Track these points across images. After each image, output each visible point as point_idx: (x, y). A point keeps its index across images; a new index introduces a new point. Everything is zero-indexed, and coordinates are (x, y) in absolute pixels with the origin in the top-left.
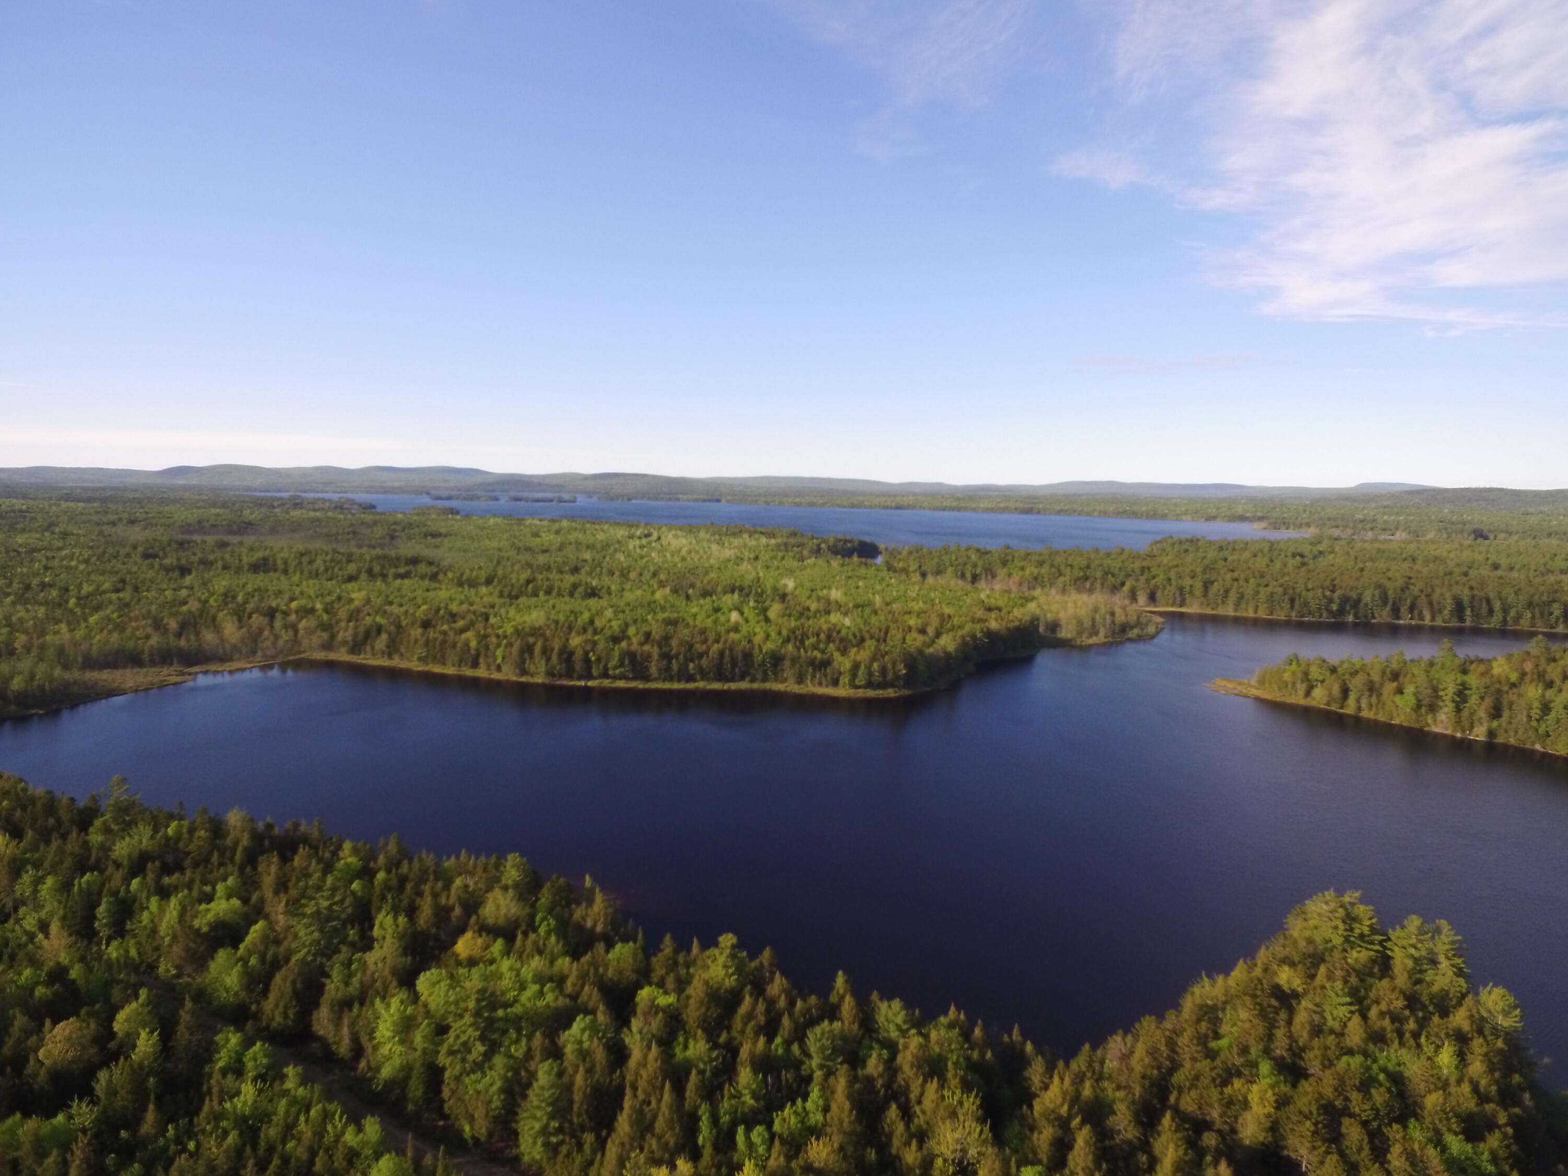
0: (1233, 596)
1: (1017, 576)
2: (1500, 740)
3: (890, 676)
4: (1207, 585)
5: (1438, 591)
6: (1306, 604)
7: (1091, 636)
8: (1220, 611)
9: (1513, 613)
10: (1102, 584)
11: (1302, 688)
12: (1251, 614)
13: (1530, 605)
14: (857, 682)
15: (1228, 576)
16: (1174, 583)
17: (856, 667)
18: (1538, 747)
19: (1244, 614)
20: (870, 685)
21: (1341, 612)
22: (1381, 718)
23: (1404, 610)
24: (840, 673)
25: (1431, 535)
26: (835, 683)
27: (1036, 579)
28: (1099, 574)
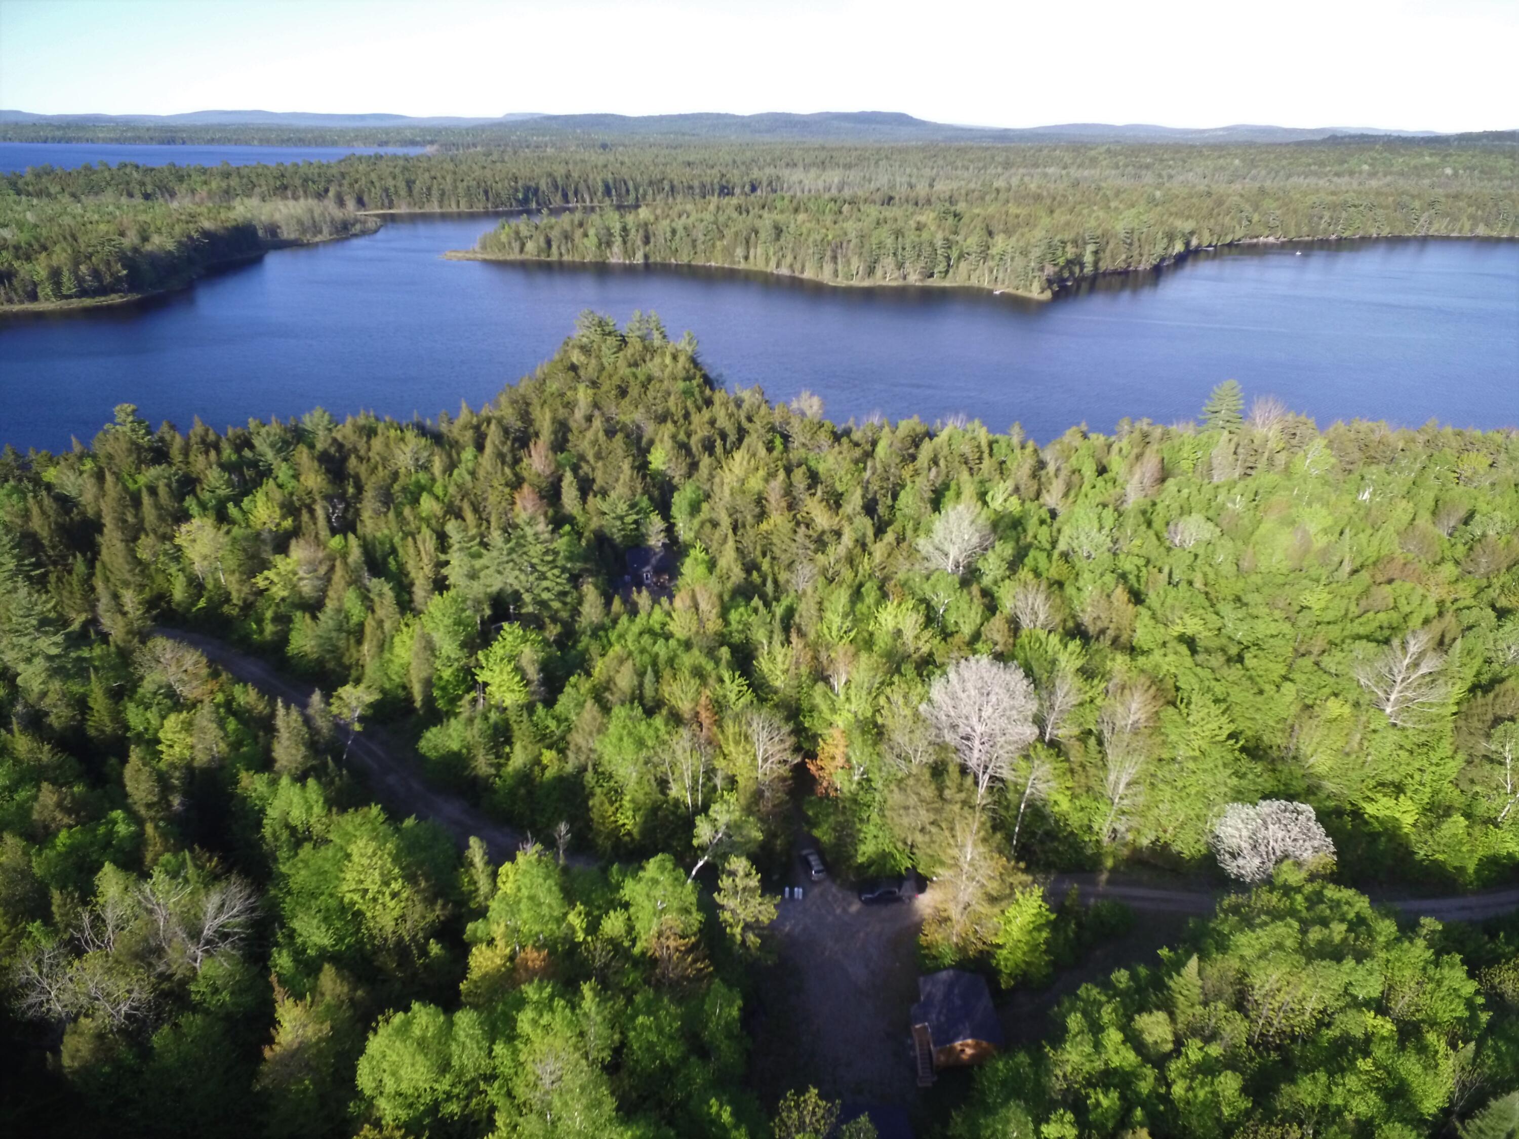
0: (435, 192)
1: (203, 192)
2: (651, 260)
3: (108, 279)
4: (410, 184)
5: (591, 176)
6: (498, 195)
7: (315, 235)
8: (427, 209)
9: (641, 191)
10: (305, 192)
11: (516, 246)
12: (454, 209)
13: (651, 183)
14: (65, 292)
15: (427, 175)
16: (377, 184)
17: (55, 275)
18: (673, 261)
19: (449, 210)
20: (83, 293)
21: (526, 200)
22: (577, 259)
23: (571, 194)
24: (35, 285)
25: (573, 148)
26: (33, 296)
27: (227, 192)
28: (298, 182)
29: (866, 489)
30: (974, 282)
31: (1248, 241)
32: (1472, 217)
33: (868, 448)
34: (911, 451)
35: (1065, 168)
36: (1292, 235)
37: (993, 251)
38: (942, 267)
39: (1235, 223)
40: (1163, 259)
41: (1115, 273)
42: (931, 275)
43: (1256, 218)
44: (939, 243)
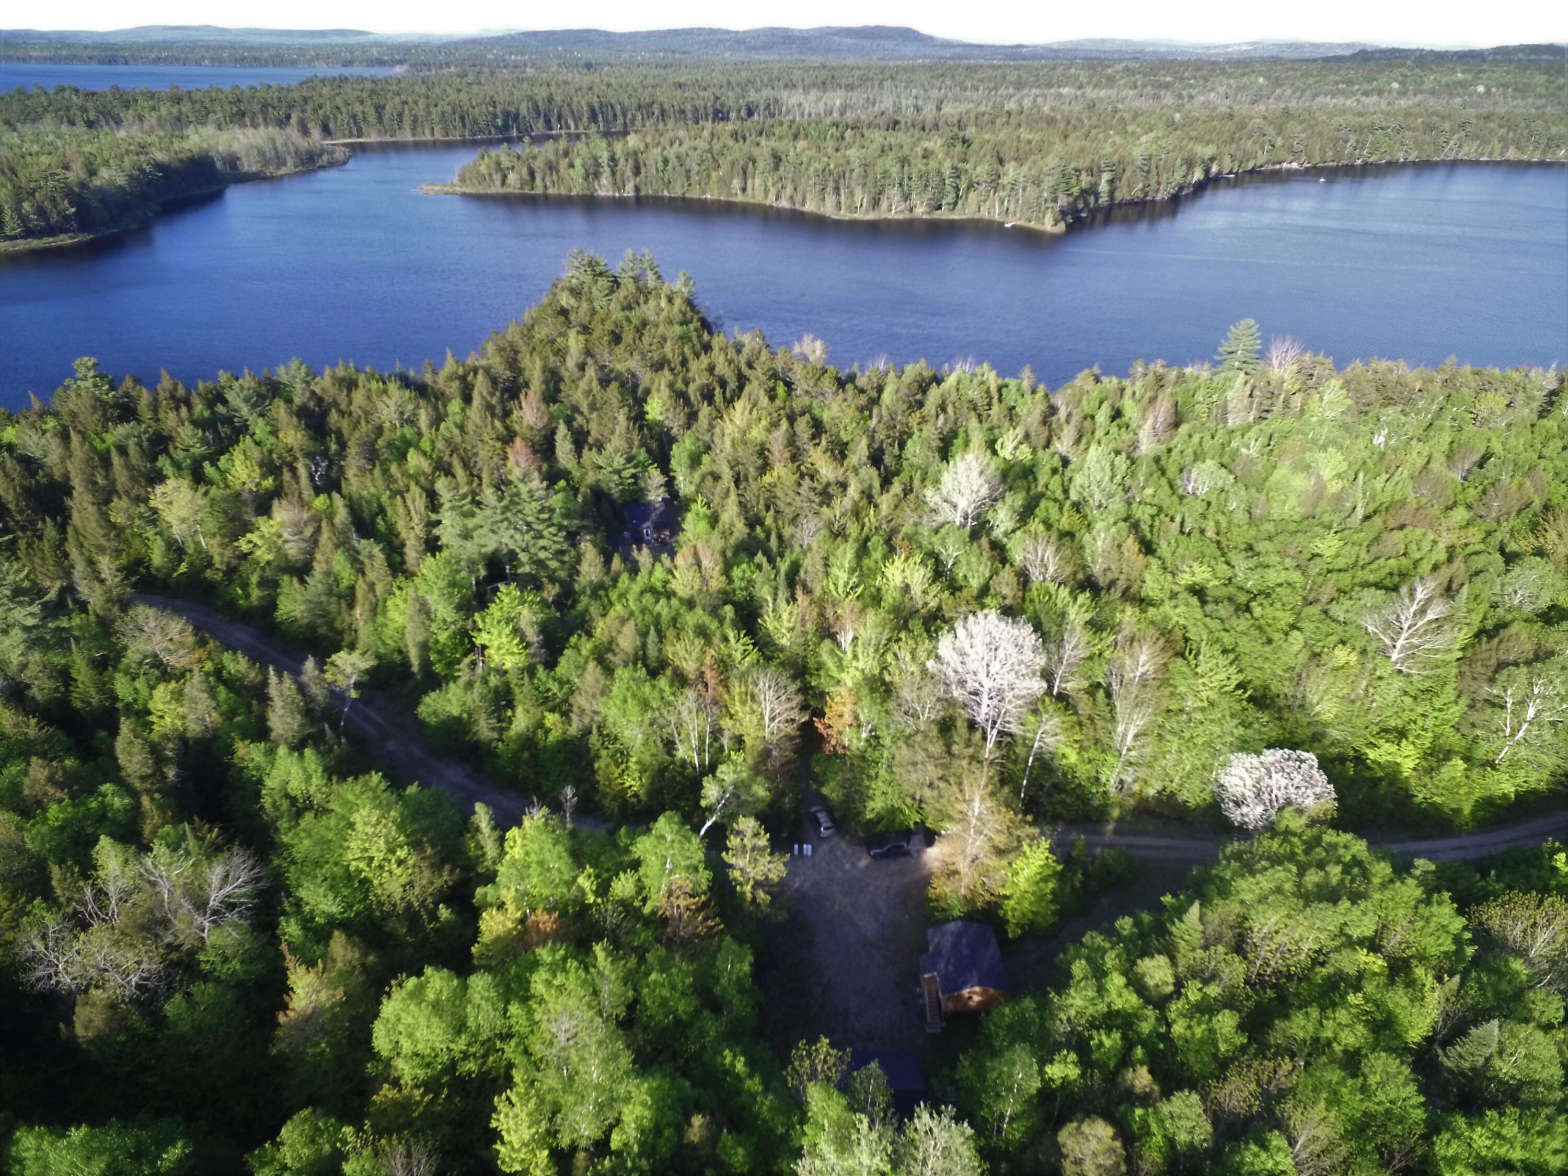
0: (407, 119)
1: (152, 118)
2: (643, 193)
3: (54, 218)
4: (379, 109)
5: (575, 100)
6: (475, 121)
7: (279, 167)
8: (399, 138)
9: (629, 116)
10: (265, 119)
11: (497, 177)
12: (428, 137)
13: (639, 107)
14: (8, 232)
15: (397, 99)
16: (344, 110)
18: (666, 193)
19: (423, 138)
21: (506, 127)
22: (563, 192)
23: (554, 120)
25: (554, 68)
27: (178, 119)
28: (256, 108)
29: (872, 438)
30: (984, 214)
31: (1270, 167)
32: (1502, 139)
33: (874, 394)
34: (918, 397)
35: (1080, 88)
36: (1317, 160)
37: (1005, 180)
38: (950, 198)
39: (1257, 147)
40: (1181, 188)
41: (1132, 203)
42: (939, 207)
43: (1279, 142)
44: (947, 172)
